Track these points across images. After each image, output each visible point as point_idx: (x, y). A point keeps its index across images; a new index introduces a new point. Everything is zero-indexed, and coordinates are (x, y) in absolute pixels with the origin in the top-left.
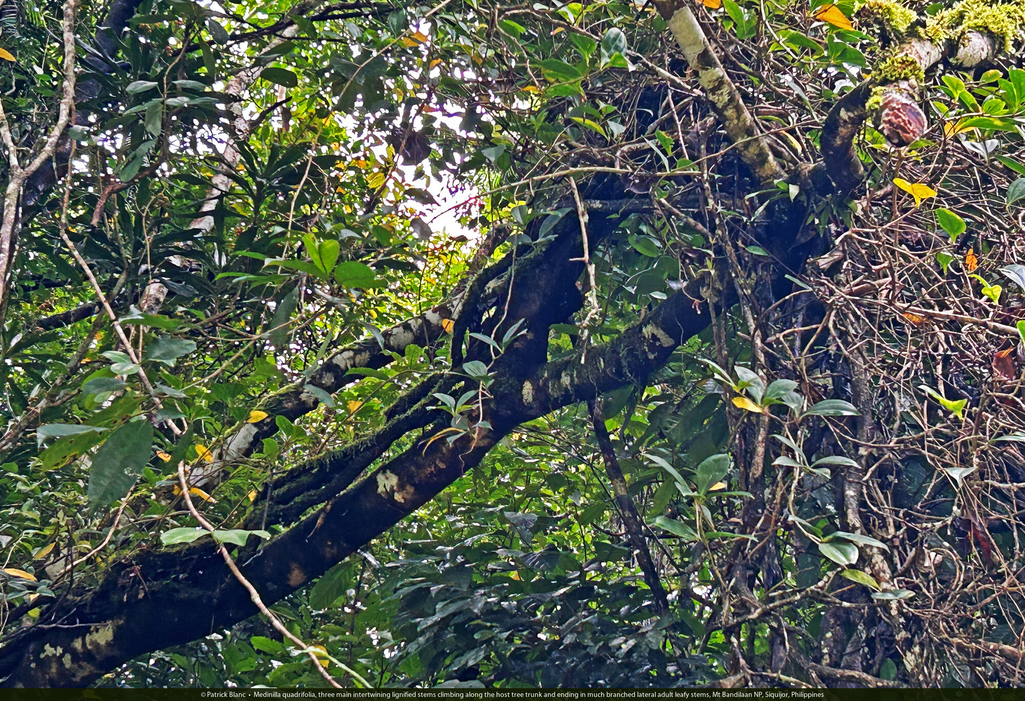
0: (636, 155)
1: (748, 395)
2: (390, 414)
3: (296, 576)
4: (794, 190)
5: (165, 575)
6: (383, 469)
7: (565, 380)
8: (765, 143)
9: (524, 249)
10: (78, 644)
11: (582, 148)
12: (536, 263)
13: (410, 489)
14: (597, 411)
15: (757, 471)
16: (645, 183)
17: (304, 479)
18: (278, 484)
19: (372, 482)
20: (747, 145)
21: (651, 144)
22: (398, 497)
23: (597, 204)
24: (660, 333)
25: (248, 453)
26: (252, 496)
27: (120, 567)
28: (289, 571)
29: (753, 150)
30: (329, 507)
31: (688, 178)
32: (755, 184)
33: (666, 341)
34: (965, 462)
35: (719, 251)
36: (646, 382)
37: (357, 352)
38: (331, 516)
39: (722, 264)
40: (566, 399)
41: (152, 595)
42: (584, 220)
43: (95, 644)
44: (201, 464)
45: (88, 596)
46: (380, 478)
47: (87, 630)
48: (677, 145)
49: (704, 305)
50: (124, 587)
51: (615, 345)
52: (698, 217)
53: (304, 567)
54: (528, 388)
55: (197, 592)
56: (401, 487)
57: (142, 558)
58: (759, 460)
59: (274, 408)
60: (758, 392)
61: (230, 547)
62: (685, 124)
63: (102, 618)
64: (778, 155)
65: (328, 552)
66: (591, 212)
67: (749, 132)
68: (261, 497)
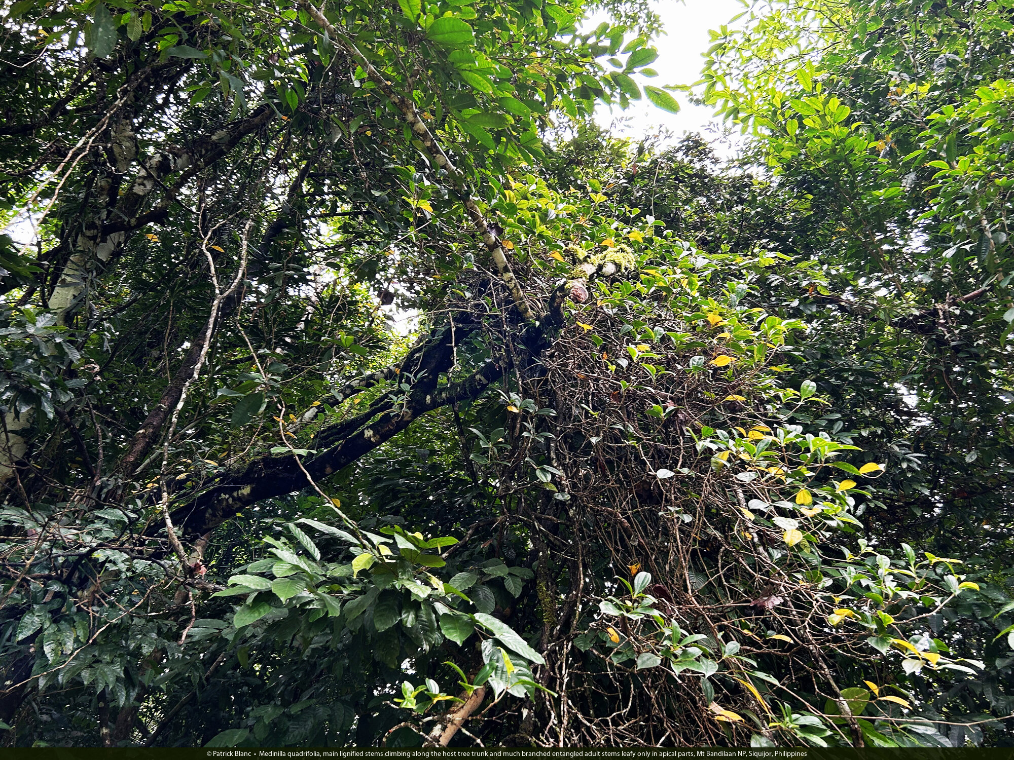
0: (477, 306)
1: (515, 405)
2: (371, 406)
3: (328, 470)
4: (538, 323)
5: (274, 467)
6: (367, 428)
7: (444, 395)
8: (527, 304)
9: (430, 341)
10: (235, 494)
11: (455, 302)
12: (434, 347)
13: (378, 437)
14: (456, 409)
15: (516, 434)
16: (479, 317)
17: (334, 430)
18: (323, 432)
19: (363, 433)
20: (520, 304)
21: (483, 302)
22: (372, 439)
23: (460, 325)
24: (482, 378)
25: (312, 419)
26: (312, 436)
27: (254, 463)
28: (325, 468)
29: (523, 307)
30: (344, 442)
31: (497, 316)
32: (523, 320)
33: (484, 381)
34: (598, 435)
35: (507, 346)
36: (475, 398)
37: (361, 381)
38: (344, 446)
39: (508, 351)
40: (442, 404)
41: (267, 475)
42: (454, 329)
43: (243, 494)
44: (293, 423)
45: (241, 474)
46: (366, 432)
47: (239, 488)
48: (493, 303)
49: (500, 367)
50: (256, 472)
51: (464, 382)
52: (500, 332)
53: (332, 467)
54: (428, 398)
55: (286, 475)
56: (374, 435)
57: (264, 460)
58: (517, 430)
59: (324, 401)
60: (518, 404)
61: (300, 456)
62: (498, 294)
63: (246, 483)
64: (532, 309)
65: (342, 461)
66: (457, 328)
67: (522, 299)
68: (316, 437)
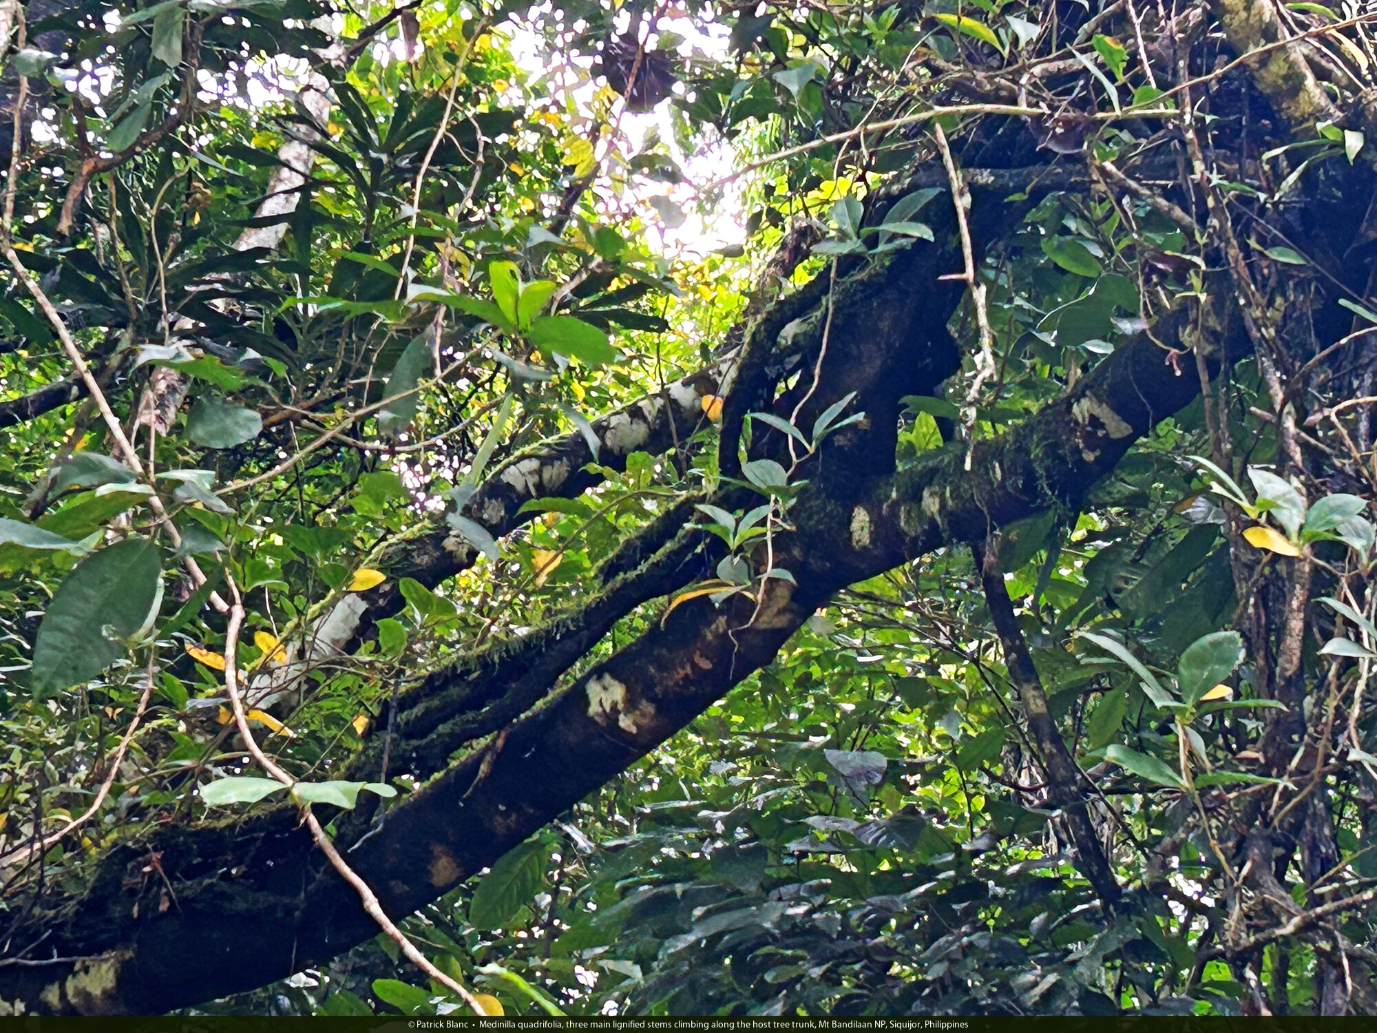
0: (1058, 82)
1: (1272, 522)
2: (609, 572)
3: (443, 868)
4: (1354, 142)
5: (206, 869)
6: (598, 672)
7: (931, 504)
8: (1298, 53)
9: (849, 263)
10: (52, 996)
11: (955, 72)
12: (871, 288)
13: (650, 709)
14: (989, 559)
15: (1289, 663)
16: (1074, 133)
17: (454, 692)
18: (406, 702)
19: (578, 696)
20: (1265, 58)
21: (1085, 60)
22: (625, 722)
23: (985, 177)
24: (1105, 413)
25: (352, 646)
26: (360, 724)
27: (123, 855)
28: (430, 858)
29: (1277, 68)
30: (500, 742)
31: (1155, 123)
32: (1281, 133)
33: (1117, 427)
35: (1213, 258)
36: (1080, 506)
37: (545, 461)
38: (504, 759)
39: (1219, 281)
40: (932, 540)
41: (182, 905)
42: (963, 203)
43: (85, 995)
44: (266, 670)
45: (70, 908)
46: (593, 689)
47: (69, 969)
48: (1134, 61)
49: (1188, 360)
50: (132, 892)
51: (1021, 435)
52: (1175, 195)
53: (456, 852)
54: (861, 519)
55: (265, 899)
56: (631, 703)
57: (162, 839)
58: (1293, 643)
59: (396, 566)
60: (1292, 517)
61: (324, 811)
62: (1148, 24)
63: (95, 948)
64: (1322, 74)
65: (500, 826)
66: (976, 190)
67: (1269, 33)
68: (378, 725)
